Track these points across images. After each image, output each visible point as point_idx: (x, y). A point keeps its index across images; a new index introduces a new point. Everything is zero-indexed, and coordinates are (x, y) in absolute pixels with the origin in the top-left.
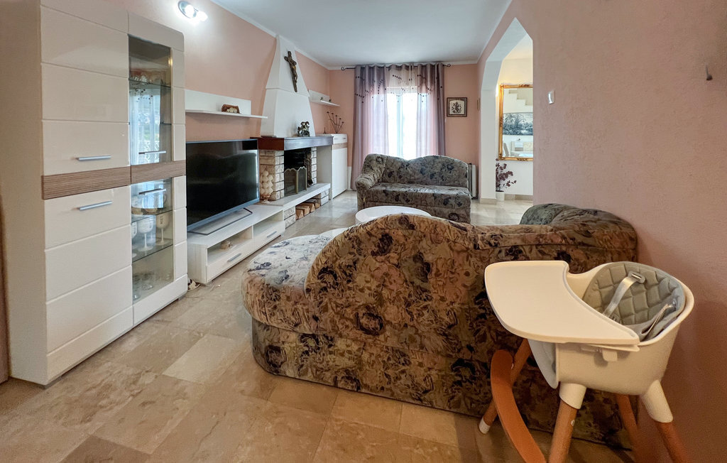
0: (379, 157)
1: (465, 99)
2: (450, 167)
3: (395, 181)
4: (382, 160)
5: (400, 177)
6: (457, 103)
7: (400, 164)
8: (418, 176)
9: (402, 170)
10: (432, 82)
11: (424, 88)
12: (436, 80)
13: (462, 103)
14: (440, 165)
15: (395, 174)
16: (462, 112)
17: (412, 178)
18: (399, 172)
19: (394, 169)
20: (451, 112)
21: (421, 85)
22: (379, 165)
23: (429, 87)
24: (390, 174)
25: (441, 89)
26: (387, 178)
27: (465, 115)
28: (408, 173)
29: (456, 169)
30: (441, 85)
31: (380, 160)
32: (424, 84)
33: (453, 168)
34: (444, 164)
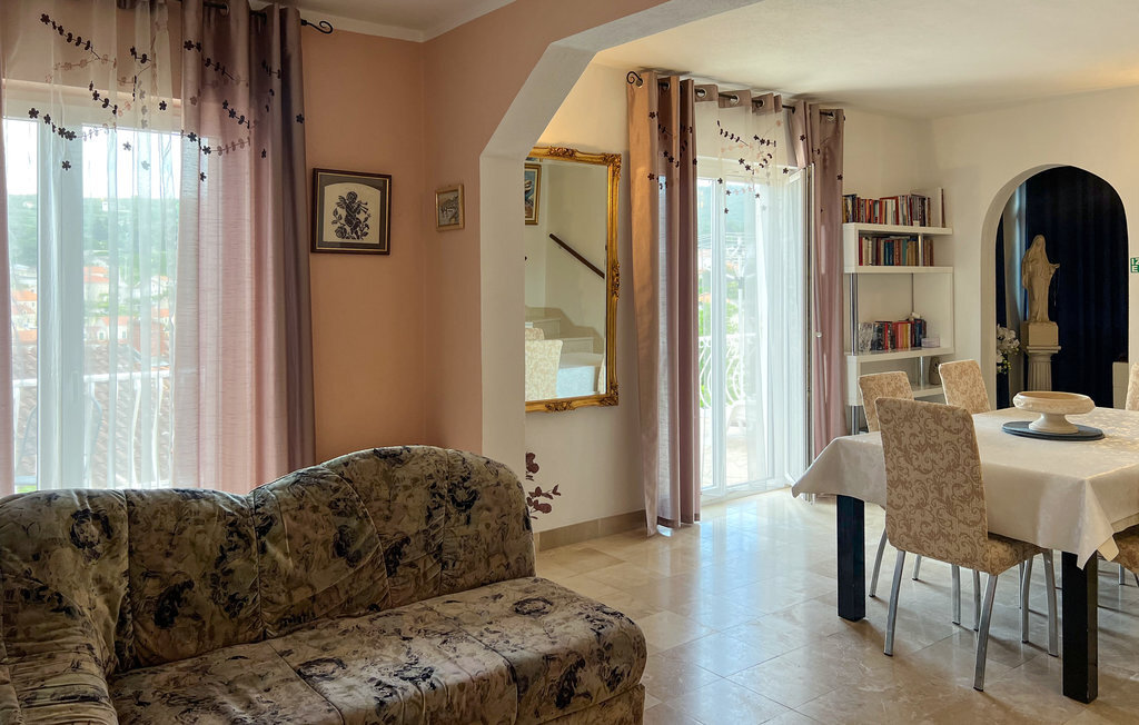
0: (80, 516)
1: (382, 181)
2: (461, 495)
4: (107, 528)
5: (234, 604)
6: (353, 196)
9: (236, 562)
13: (369, 196)
15: (201, 594)
16: (373, 237)
18: (220, 575)
19: (190, 568)
20: (330, 234)
22: (94, 568)
24: (170, 606)
26: (150, 635)
27: (382, 249)
28: (275, 569)
29: (485, 499)
31: (92, 530)
33: (474, 496)
34: (434, 486)
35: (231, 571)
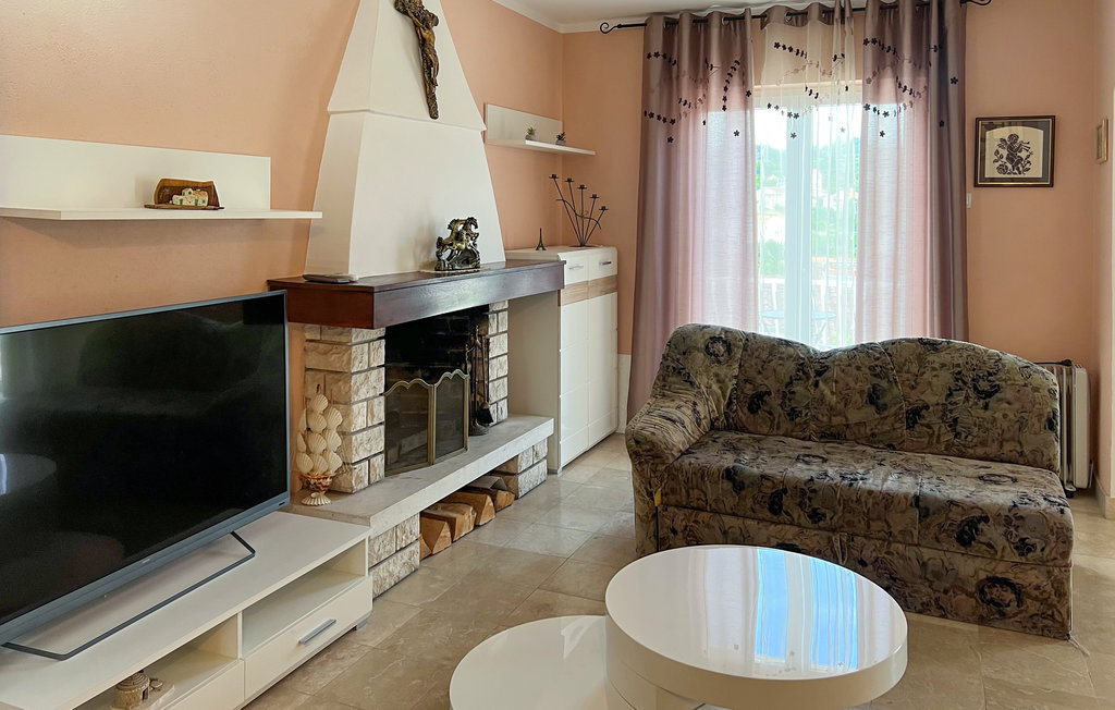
0: (714, 339)
1: (1047, 123)
2: (983, 385)
3: (774, 426)
4: (729, 350)
5: (793, 414)
6: (1014, 137)
7: (791, 366)
8: (860, 414)
9: (798, 388)
10: (919, 64)
11: (888, 84)
12: (934, 56)
13: (1033, 138)
14: (946, 378)
15: (774, 401)
16: (1036, 170)
17: (837, 420)
18: (787, 395)
19: (771, 384)
20: (991, 171)
21: (877, 73)
22: (715, 369)
23: (906, 81)
24: (756, 402)
25: (953, 89)
26: (743, 414)
27: (1049, 180)
28: (822, 400)
29: (1008, 394)
30: (952, 73)
31: (721, 348)
32: (889, 71)
33: (997, 389)
34: (960, 373)
35: (794, 392)
